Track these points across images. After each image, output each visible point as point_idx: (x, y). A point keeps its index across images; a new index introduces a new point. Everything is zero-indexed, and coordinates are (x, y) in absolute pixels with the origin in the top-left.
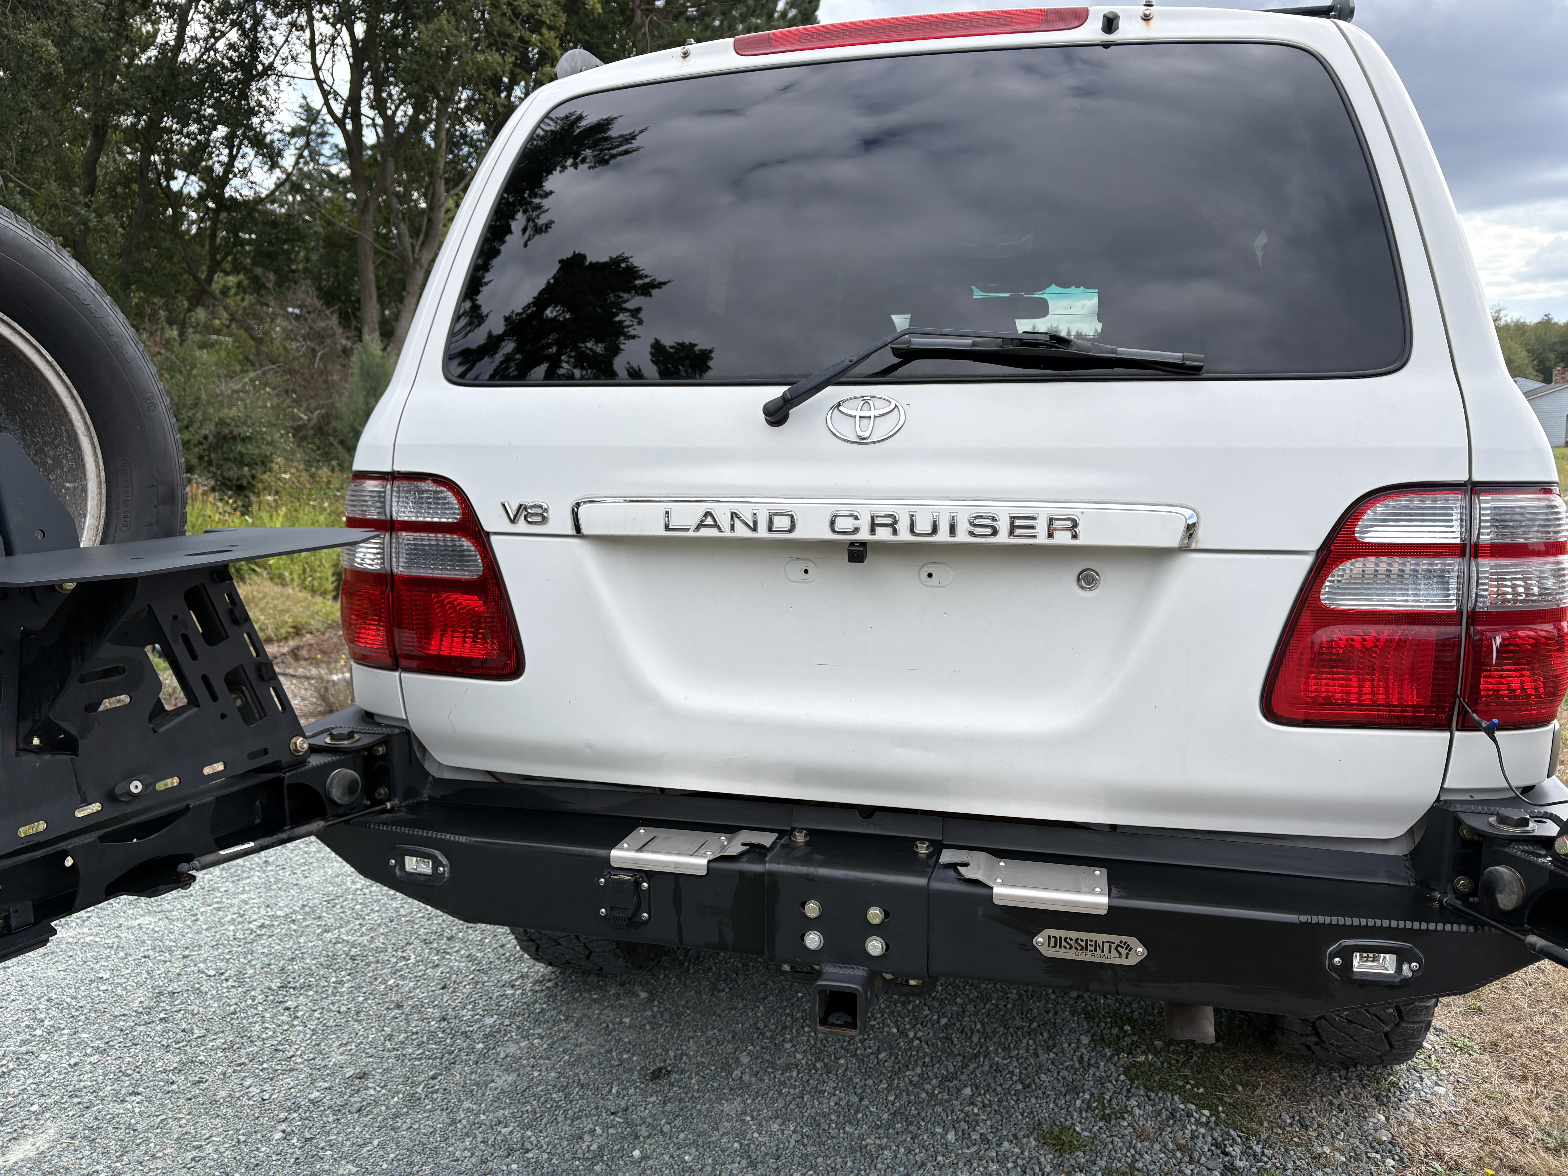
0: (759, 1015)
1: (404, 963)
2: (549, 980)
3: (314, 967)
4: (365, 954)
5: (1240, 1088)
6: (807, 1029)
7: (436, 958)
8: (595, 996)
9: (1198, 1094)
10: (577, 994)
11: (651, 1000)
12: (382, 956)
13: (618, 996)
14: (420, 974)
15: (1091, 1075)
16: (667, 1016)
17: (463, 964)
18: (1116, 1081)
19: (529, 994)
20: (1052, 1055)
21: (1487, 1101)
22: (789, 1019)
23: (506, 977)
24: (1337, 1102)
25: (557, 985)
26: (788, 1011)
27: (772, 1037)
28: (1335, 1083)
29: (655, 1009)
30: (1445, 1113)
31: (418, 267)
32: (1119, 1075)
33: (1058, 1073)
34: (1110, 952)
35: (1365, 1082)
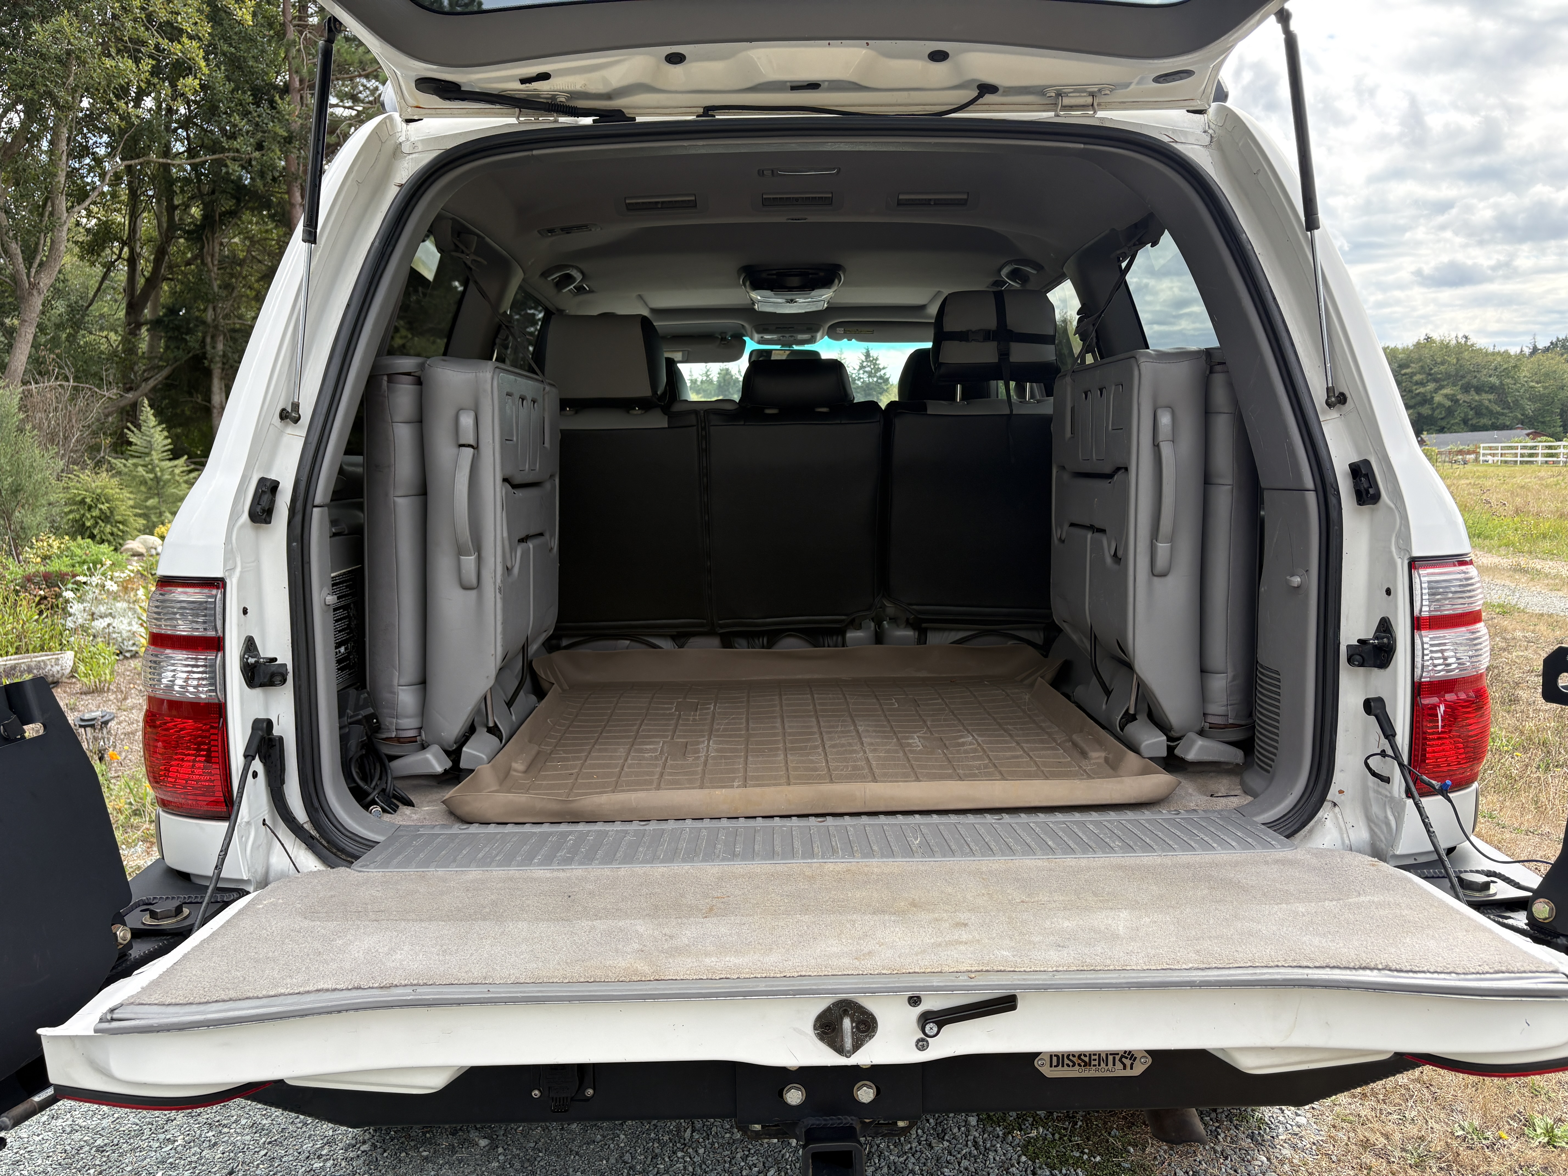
0: (622, 1145)
1: (170, 1147)
2: (364, 1142)
3: (49, 1169)
4: (115, 1142)
5: (1132, 1150)
6: (680, 1154)
7: (211, 1134)
8: (425, 1154)
9: (1096, 1164)
10: (403, 1154)
11: (493, 1147)
12: (137, 1142)
13: (452, 1149)
14: (194, 1158)
15: (992, 1160)
16: (517, 1165)
17: (248, 1138)
18: (1018, 1163)
19: (343, 1164)
20: (946, 1144)
21: (1344, 1125)
22: (656, 1145)
23: (308, 1146)
24: (1219, 1149)
25: (374, 1146)
26: (653, 1135)
27: (644, 1170)
28: (1210, 1128)
29: (501, 1158)
30: (1314, 1144)
31: (35, 292)
32: (1019, 1156)
33: (959, 1163)
34: (1114, 1065)
35: (1235, 1122)
